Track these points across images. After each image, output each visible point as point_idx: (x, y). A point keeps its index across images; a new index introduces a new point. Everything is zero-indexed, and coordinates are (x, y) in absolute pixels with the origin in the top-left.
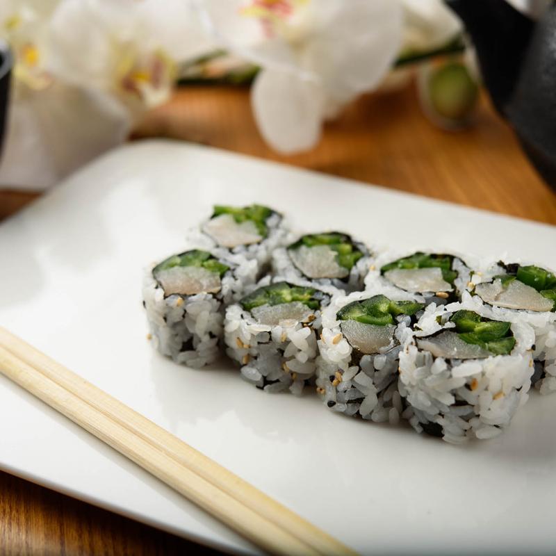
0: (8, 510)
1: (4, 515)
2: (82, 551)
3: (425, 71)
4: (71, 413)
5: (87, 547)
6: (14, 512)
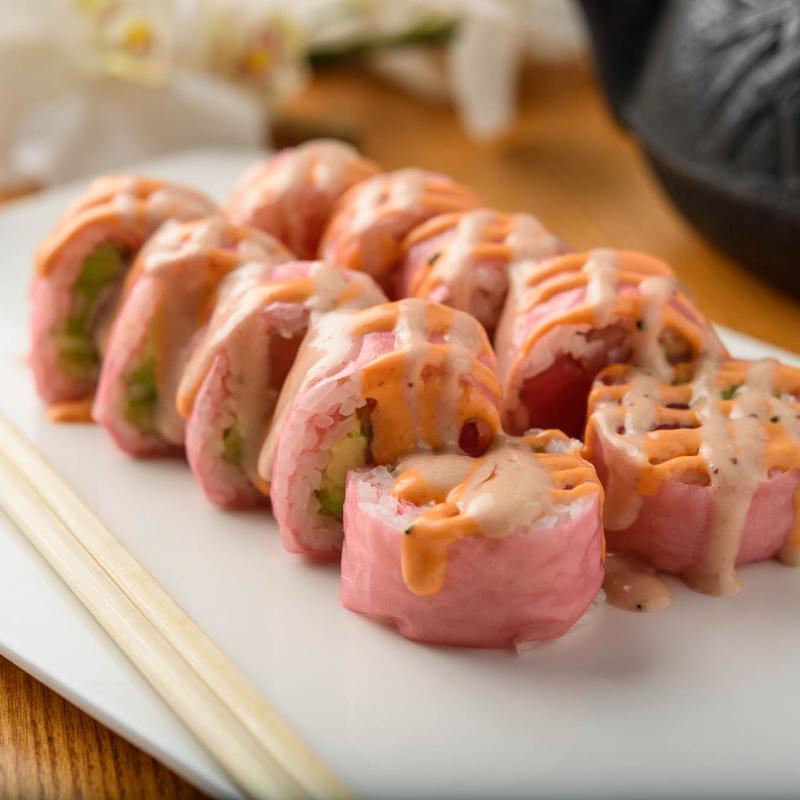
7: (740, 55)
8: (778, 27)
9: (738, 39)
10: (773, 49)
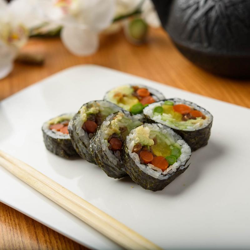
0: (12, 229)
1: (11, 231)
2: (46, 242)
3: (126, 23)
4: (56, 200)
5: (48, 240)
6: (15, 230)
7: (189, 11)
8: (198, 3)
9: (189, 7)
10: (197, 9)
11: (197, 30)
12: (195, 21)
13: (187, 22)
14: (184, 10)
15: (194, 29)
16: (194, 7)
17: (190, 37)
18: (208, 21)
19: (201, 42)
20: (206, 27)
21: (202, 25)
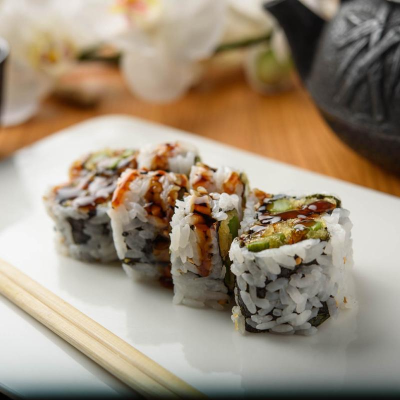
7: (351, 52)
8: (369, 36)
9: (350, 44)
10: (366, 48)
11: (364, 88)
12: (361, 70)
13: (346, 72)
14: (342, 49)
15: (358, 85)
16: (360, 44)
17: (349, 103)
18: (384, 73)
19: (369, 111)
20: (382, 83)
21: (374, 79)
